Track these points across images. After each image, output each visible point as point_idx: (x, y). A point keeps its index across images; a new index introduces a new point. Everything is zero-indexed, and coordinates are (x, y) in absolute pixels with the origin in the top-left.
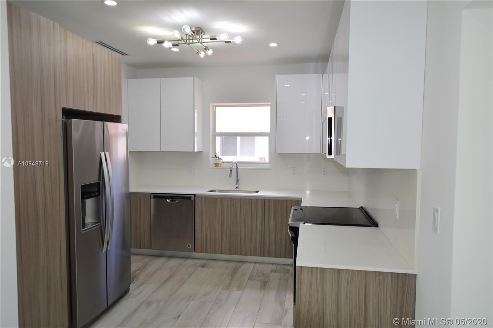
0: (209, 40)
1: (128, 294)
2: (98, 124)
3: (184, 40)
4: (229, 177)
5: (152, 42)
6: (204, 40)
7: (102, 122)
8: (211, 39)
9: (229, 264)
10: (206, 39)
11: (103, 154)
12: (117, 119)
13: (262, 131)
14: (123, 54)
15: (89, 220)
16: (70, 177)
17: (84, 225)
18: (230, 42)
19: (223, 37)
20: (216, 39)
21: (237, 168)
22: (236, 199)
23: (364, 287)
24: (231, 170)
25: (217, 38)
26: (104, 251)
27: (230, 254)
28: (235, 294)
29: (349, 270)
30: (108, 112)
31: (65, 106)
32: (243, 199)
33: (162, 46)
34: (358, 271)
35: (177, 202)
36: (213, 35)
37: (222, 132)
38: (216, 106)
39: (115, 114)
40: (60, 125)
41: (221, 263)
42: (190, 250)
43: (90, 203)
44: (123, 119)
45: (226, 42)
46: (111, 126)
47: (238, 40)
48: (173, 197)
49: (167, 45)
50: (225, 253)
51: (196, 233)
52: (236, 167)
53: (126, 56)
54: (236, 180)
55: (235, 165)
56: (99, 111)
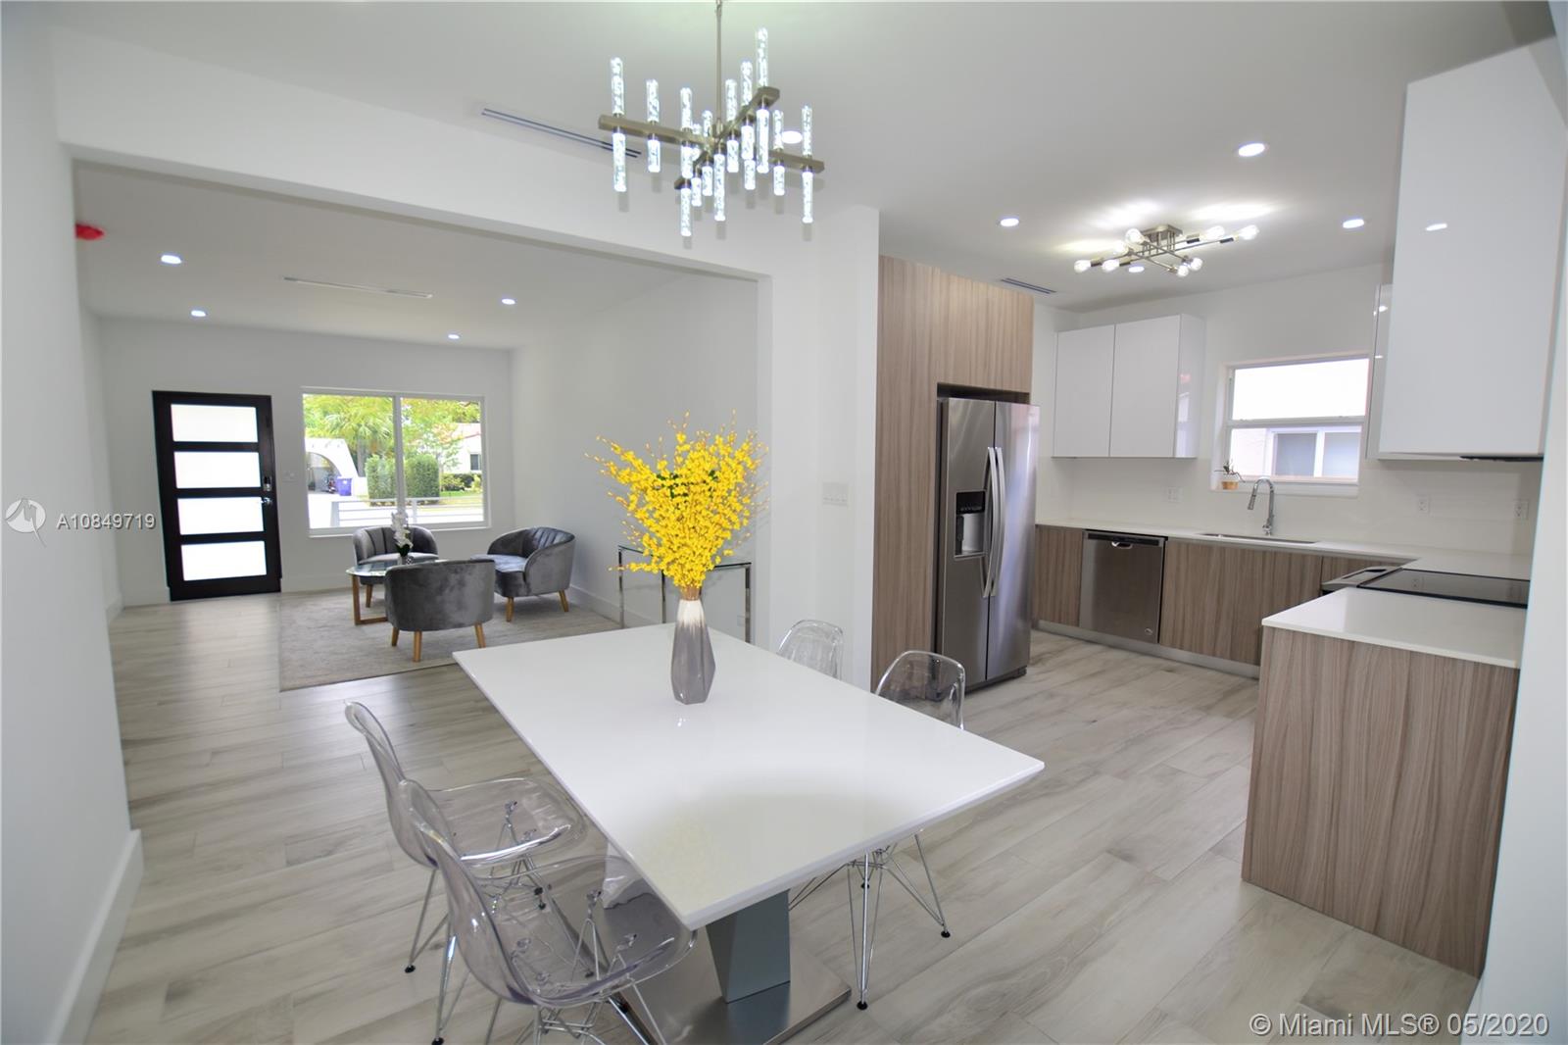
0: (1185, 245)
1: (1023, 677)
2: (988, 403)
3: (1136, 254)
4: (1249, 508)
5: (1083, 266)
6: (1177, 246)
7: (993, 402)
8: (1188, 242)
9: (1227, 676)
10: (1180, 245)
11: (991, 451)
12: (1022, 398)
13: (1345, 414)
14: (1047, 291)
15: (967, 547)
16: (943, 479)
17: (959, 550)
18: (1231, 239)
19: (1212, 235)
20: (1198, 240)
21: (1272, 492)
22: (1254, 551)
23: (1405, 684)
24: (1254, 496)
25: (1200, 238)
26: (986, 595)
27: (1232, 658)
28: (1216, 720)
29: (1369, 645)
30: (1006, 388)
31: (942, 381)
32: (1271, 553)
33: (1102, 270)
34: (1392, 649)
35: (1131, 547)
36: (1191, 233)
37: (1244, 419)
38: (1234, 368)
39: (1018, 390)
40: (934, 406)
41: (1210, 673)
42: (1150, 640)
43: (969, 519)
44: (1033, 398)
45: (1222, 242)
46: (1017, 408)
47: (1249, 233)
48: (1124, 539)
49: (1110, 266)
50: (1222, 656)
51: (1165, 607)
52: (1268, 492)
53: (1052, 295)
54: (1267, 517)
55: (1268, 487)
56: (992, 387)
